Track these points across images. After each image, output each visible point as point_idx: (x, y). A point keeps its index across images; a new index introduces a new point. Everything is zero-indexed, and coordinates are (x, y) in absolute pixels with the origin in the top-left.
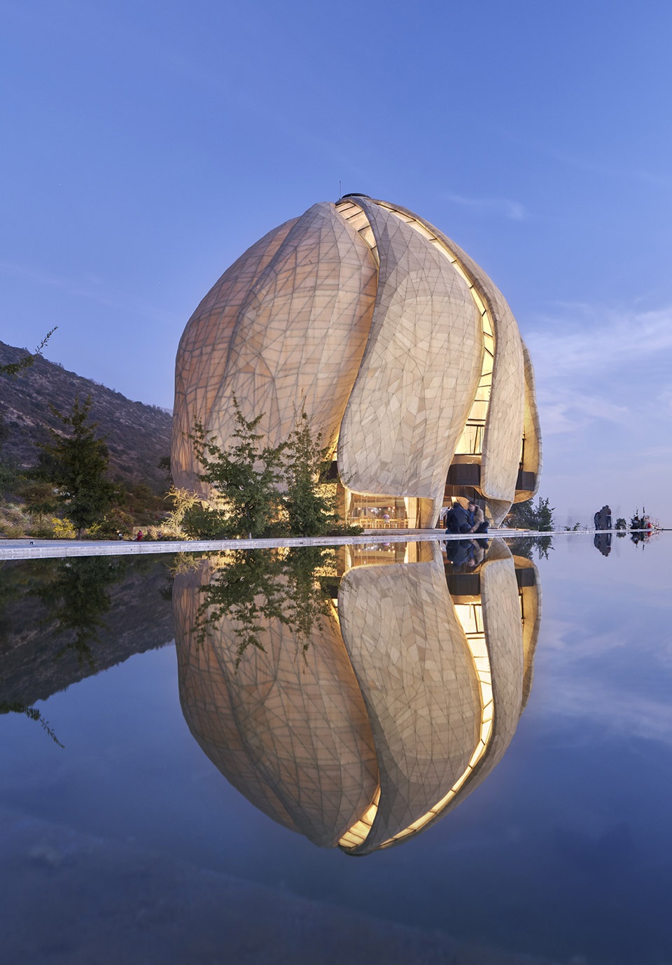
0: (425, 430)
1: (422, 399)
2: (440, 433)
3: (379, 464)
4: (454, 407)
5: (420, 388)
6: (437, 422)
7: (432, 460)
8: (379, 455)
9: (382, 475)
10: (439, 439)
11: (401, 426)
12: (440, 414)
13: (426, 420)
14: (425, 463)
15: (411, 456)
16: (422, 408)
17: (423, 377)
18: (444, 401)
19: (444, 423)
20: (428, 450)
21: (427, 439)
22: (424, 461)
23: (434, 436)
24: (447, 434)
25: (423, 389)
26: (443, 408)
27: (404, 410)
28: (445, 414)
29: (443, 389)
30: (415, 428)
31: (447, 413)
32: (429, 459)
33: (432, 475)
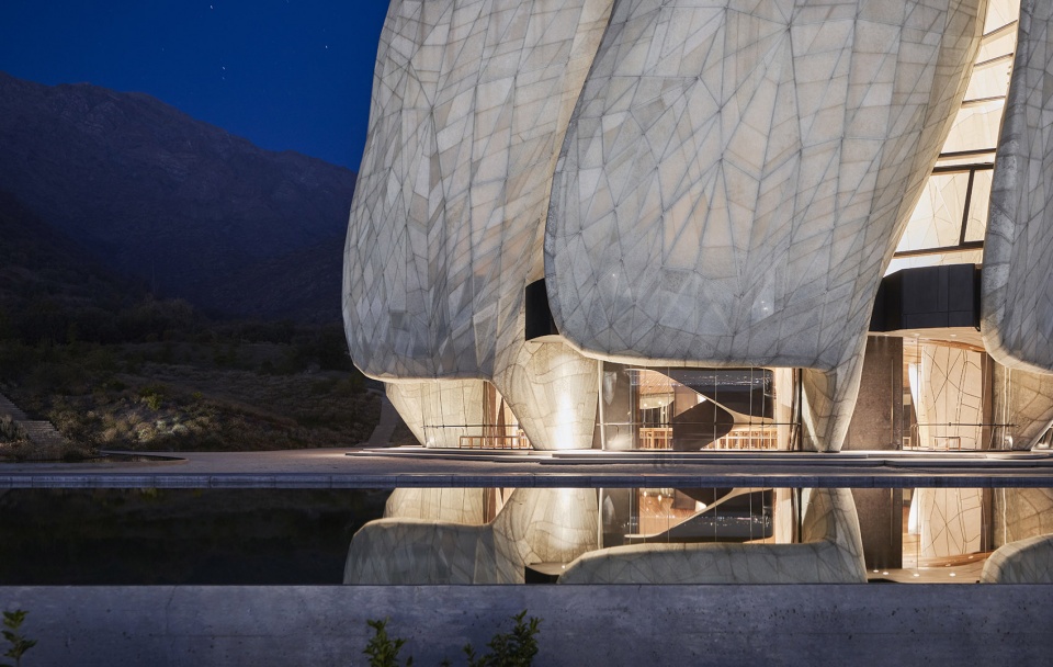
0: (446, 224)
1: (435, 157)
2: (477, 224)
3: (388, 318)
4: (509, 147)
5: (429, 135)
6: (468, 198)
7: (467, 290)
8: (386, 299)
9: (398, 340)
10: (476, 238)
11: (407, 230)
12: (472, 176)
13: (444, 202)
14: (455, 299)
15: (433, 289)
16: (436, 177)
17: (432, 107)
18: (482, 143)
19: (483, 197)
20: (458, 267)
21: (451, 244)
22: (452, 296)
23: (464, 232)
24: (497, 220)
25: (435, 133)
26: (479, 161)
27: (408, 193)
28: (486, 172)
29: (476, 114)
30: (429, 225)
31: (492, 167)
32: (461, 289)
33: (472, 325)
